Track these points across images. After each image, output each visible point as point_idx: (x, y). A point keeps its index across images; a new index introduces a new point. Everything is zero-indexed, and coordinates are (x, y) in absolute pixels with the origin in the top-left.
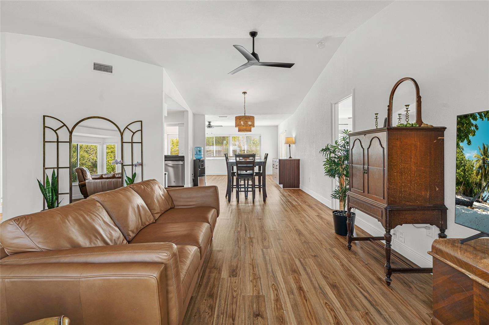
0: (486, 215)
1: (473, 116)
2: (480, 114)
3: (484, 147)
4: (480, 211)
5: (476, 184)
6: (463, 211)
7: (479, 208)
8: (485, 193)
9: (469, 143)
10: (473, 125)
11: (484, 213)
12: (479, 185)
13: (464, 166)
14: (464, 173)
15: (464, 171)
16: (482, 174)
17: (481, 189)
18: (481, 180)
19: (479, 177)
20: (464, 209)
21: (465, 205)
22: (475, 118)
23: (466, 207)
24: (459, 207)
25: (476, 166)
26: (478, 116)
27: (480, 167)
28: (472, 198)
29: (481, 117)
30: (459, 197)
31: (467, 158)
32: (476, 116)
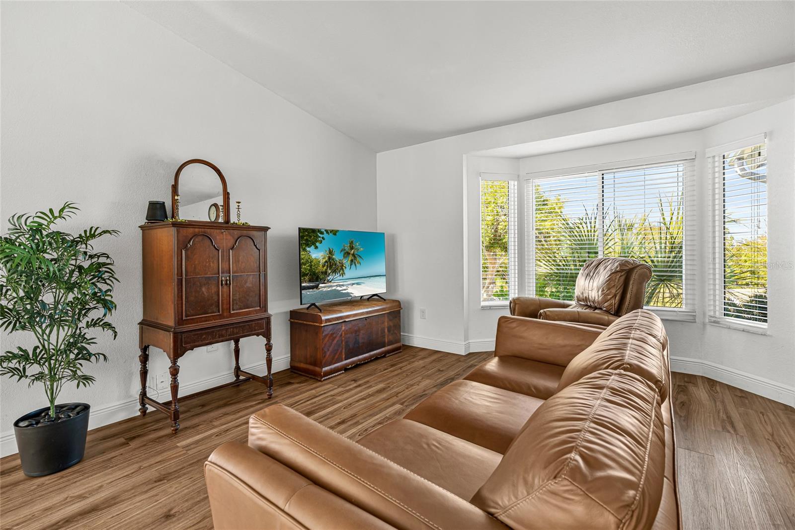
0: (330, 290)
1: (320, 231)
2: (326, 230)
3: (330, 250)
5: (322, 273)
6: (308, 293)
8: (330, 277)
9: (316, 247)
10: (320, 237)
12: (325, 273)
13: (310, 263)
14: (311, 267)
16: (327, 266)
17: (326, 275)
19: (325, 268)
20: (309, 292)
21: (311, 289)
22: (322, 233)
25: (322, 262)
26: (325, 233)
27: (326, 262)
28: (317, 283)
29: (327, 233)
30: (304, 284)
31: (313, 257)
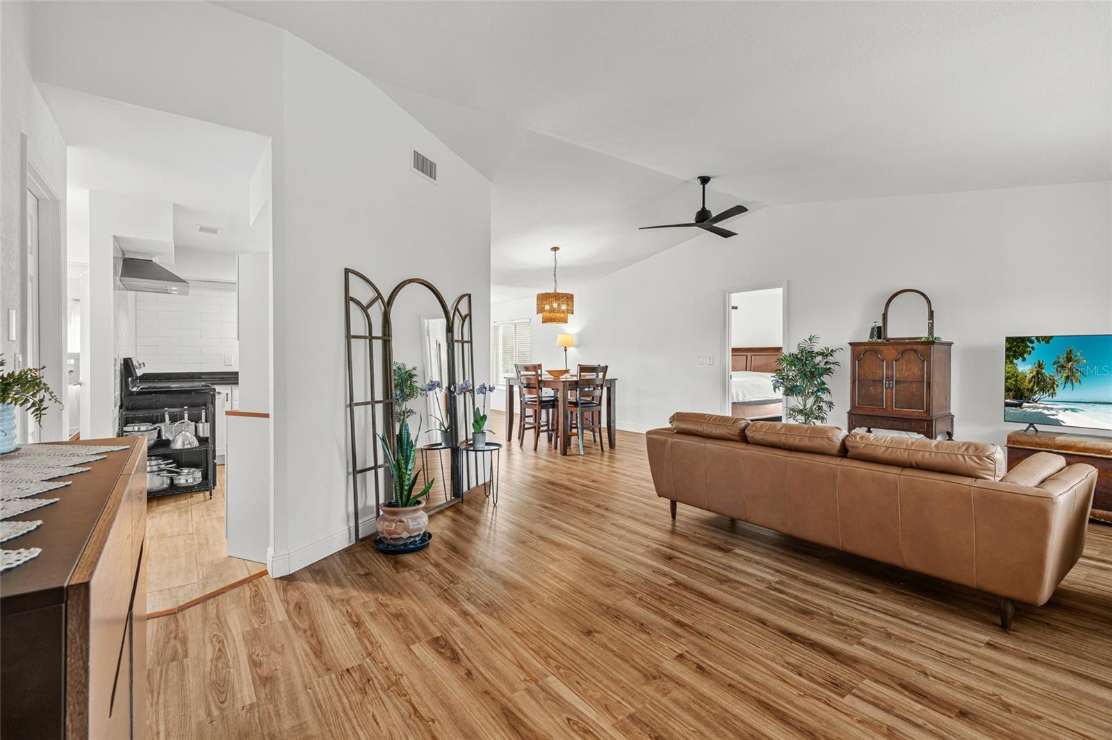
1: (1029, 339)
2: (1037, 338)
3: (1039, 362)
4: (1029, 410)
5: (1028, 389)
7: (1029, 407)
8: (1037, 396)
9: (1024, 359)
10: (1029, 347)
11: (1034, 411)
12: (1031, 390)
13: (1016, 377)
14: (1016, 382)
15: (1016, 381)
16: (1034, 382)
17: (1032, 392)
18: (1033, 386)
19: (1032, 384)
22: (1032, 342)
23: (1014, 408)
24: (1007, 408)
25: (1029, 376)
26: (1035, 341)
27: (1033, 377)
28: (1021, 401)
29: (1038, 341)
30: (1008, 401)
31: (1020, 371)
32: (1034, 341)
